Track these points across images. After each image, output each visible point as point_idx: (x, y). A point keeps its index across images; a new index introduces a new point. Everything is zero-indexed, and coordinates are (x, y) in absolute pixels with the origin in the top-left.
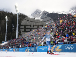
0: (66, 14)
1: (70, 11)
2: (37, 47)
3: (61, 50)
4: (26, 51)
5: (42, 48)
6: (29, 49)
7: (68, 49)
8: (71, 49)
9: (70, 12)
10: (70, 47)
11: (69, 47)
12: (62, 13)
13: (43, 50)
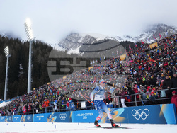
0: (135, 42)
1: (142, 35)
2: (71, 112)
3: (122, 118)
4: (49, 120)
5: (82, 115)
6: (55, 117)
7: (137, 116)
8: (144, 116)
9: (143, 38)
10: (143, 113)
11: (140, 112)
12: (125, 40)
13: (85, 118)
